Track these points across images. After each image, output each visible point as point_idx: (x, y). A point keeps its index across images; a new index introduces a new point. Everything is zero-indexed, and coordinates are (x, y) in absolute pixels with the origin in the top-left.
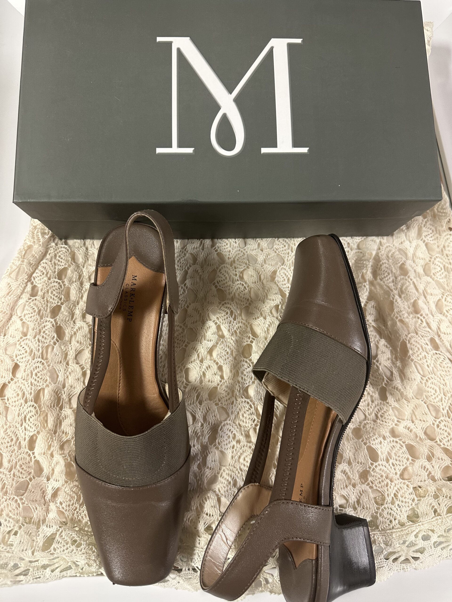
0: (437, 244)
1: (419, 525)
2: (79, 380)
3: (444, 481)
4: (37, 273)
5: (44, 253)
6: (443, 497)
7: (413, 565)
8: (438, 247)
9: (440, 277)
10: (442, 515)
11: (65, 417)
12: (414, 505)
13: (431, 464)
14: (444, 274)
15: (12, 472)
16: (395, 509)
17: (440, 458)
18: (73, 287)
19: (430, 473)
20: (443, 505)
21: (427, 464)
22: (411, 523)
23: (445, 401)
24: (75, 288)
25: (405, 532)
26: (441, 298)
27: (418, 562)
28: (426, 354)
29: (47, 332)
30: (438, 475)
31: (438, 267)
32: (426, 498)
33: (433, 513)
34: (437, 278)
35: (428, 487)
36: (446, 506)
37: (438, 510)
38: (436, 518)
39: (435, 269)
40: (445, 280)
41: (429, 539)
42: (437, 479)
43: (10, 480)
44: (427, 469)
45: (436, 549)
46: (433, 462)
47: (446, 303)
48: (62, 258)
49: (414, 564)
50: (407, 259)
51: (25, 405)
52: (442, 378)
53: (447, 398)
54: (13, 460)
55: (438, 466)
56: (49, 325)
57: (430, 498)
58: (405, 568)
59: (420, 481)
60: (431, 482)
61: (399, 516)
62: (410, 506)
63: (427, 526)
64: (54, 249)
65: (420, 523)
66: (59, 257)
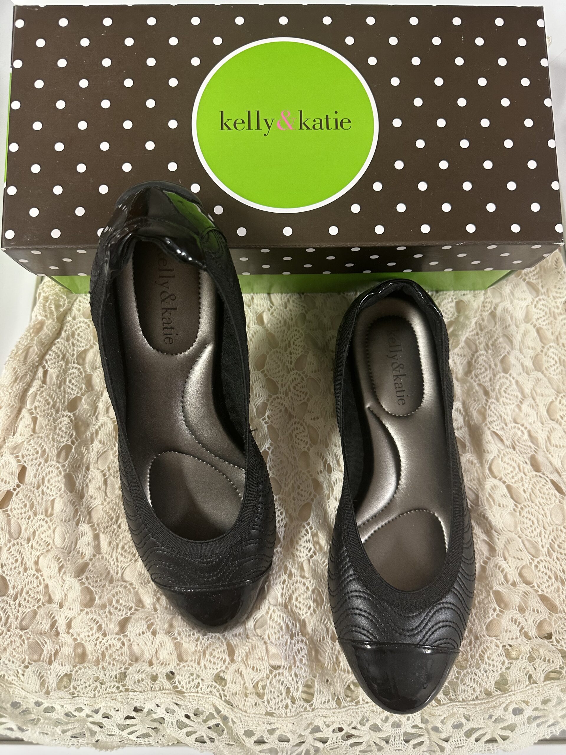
0: (551, 331)
1: (509, 695)
2: (100, 489)
3: (540, 639)
4: (50, 355)
5: (59, 329)
6: (541, 659)
7: (501, 746)
8: (552, 333)
9: (554, 372)
10: (538, 682)
11: (82, 534)
12: (504, 669)
13: (524, 616)
14: (559, 369)
15: (17, 601)
16: (480, 674)
17: (536, 609)
18: (96, 374)
19: (523, 628)
20: (540, 670)
21: (518, 616)
22: (499, 692)
23: (544, 537)
24: (99, 376)
25: (492, 704)
26: (554, 400)
27: (507, 741)
28: (524, 476)
29: (63, 428)
30: (533, 632)
31: (551, 360)
32: (519, 661)
33: (527, 680)
34: (550, 374)
35: (522, 647)
36: (544, 671)
37: (534, 676)
38: (531, 686)
39: (548, 362)
40: (560, 377)
41: (522, 713)
42: (531, 636)
43: (15, 612)
44: (519, 623)
45: (531, 726)
46: (527, 614)
47: (560, 406)
48: (81, 337)
49: (503, 744)
50: (512, 349)
51: (34, 519)
52: (540, 507)
53: (548, 532)
54: (18, 586)
55: (532, 620)
56: (66, 420)
57: (524, 661)
58: (491, 748)
59: (510, 638)
60: (525, 640)
61: (484, 684)
62: (499, 670)
63: (519, 697)
64: (71, 325)
65: (511, 693)
66: (79, 335)
